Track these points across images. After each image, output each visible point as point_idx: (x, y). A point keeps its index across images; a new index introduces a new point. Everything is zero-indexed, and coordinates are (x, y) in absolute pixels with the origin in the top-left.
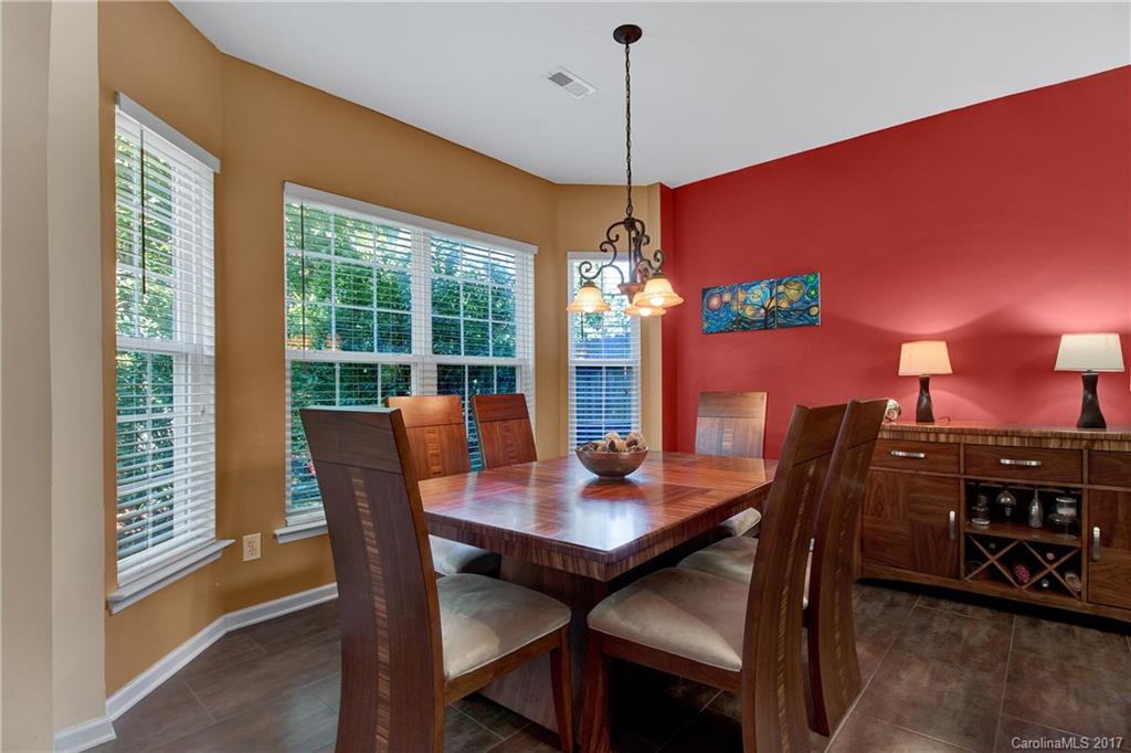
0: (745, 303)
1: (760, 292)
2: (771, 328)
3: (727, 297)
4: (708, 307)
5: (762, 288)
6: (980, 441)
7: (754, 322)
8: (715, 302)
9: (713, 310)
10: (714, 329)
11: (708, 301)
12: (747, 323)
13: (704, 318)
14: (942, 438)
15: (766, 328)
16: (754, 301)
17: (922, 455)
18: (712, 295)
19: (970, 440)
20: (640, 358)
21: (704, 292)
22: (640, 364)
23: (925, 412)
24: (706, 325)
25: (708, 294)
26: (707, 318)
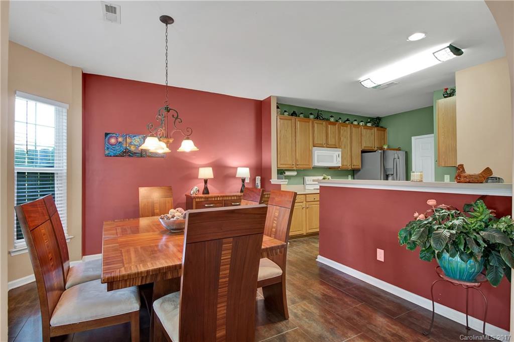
0: (130, 144)
1: (138, 140)
2: (144, 157)
3: (120, 139)
4: (109, 143)
5: (139, 138)
6: (228, 198)
7: (135, 153)
8: (113, 141)
9: (112, 145)
10: (112, 154)
11: (109, 139)
12: (132, 154)
13: (106, 148)
14: (219, 199)
15: (141, 157)
16: (135, 143)
17: (206, 205)
18: (111, 137)
19: (225, 198)
20: (66, 168)
21: (106, 134)
22: (66, 171)
23: (206, 191)
24: (107, 152)
25: (109, 136)
26: (108, 148)
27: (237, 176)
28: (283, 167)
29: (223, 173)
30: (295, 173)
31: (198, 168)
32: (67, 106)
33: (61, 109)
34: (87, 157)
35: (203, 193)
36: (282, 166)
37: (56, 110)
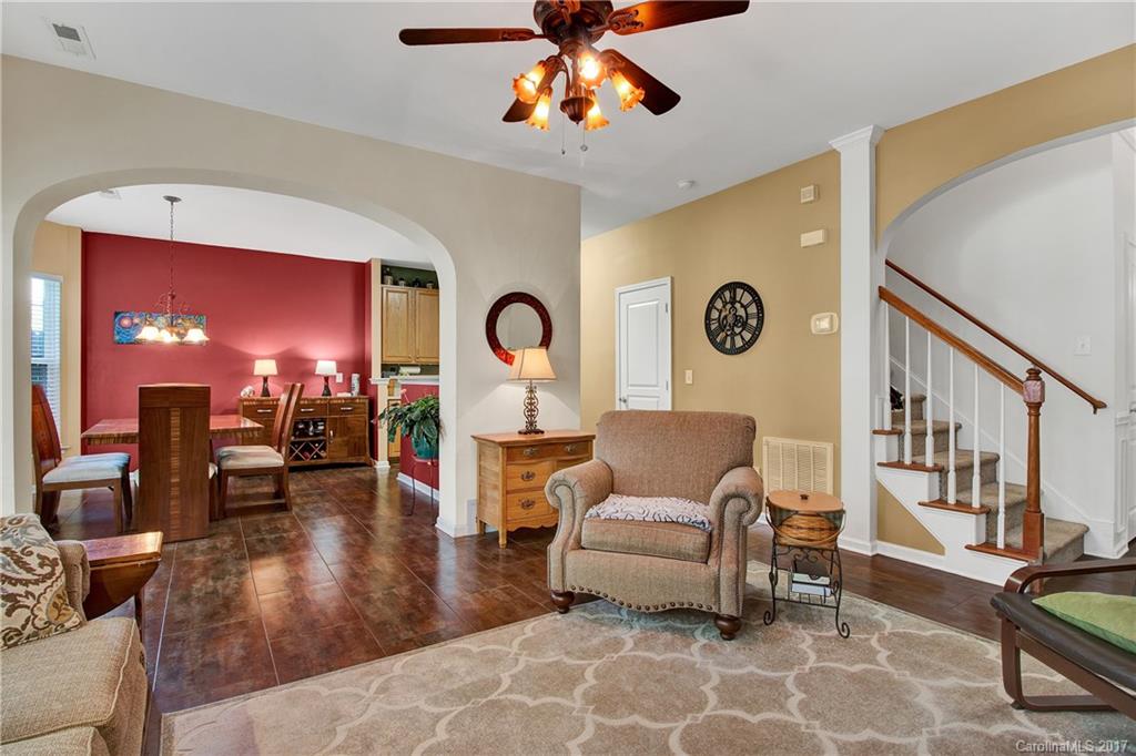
3: (136, 320)
4: (120, 325)
8: (126, 322)
9: (125, 328)
10: (124, 340)
11: (120, 320)
13: (116, 333)
18: (123, 317)
20: (58, 358)
21: (117, 314)
22: (58, 362)
23: (266, 392)
24: (117, 338)
25: (119, 316)
26: (118, 333)
27: (317, 372)
28: (391, 360)
29: (295, 368)
30: (418, 370)
31: (254, 361)
32: (61, 278)
33: (52, 283)
34: (88, 344)
35: (263, 396)
36: (388, 359)
37: (46, 284)
